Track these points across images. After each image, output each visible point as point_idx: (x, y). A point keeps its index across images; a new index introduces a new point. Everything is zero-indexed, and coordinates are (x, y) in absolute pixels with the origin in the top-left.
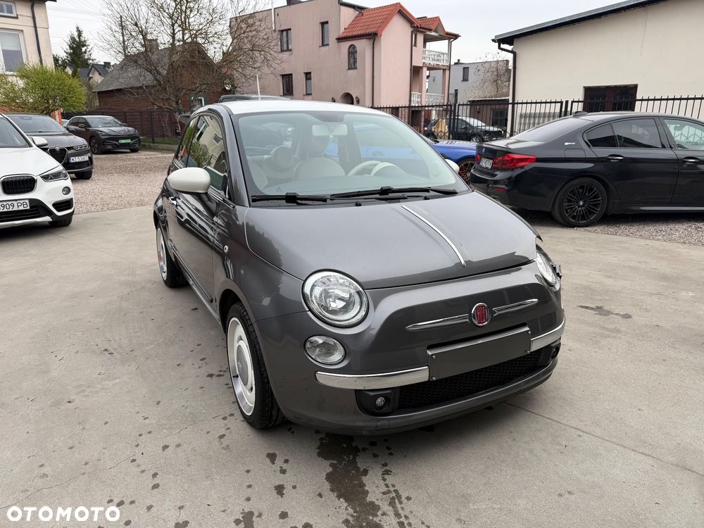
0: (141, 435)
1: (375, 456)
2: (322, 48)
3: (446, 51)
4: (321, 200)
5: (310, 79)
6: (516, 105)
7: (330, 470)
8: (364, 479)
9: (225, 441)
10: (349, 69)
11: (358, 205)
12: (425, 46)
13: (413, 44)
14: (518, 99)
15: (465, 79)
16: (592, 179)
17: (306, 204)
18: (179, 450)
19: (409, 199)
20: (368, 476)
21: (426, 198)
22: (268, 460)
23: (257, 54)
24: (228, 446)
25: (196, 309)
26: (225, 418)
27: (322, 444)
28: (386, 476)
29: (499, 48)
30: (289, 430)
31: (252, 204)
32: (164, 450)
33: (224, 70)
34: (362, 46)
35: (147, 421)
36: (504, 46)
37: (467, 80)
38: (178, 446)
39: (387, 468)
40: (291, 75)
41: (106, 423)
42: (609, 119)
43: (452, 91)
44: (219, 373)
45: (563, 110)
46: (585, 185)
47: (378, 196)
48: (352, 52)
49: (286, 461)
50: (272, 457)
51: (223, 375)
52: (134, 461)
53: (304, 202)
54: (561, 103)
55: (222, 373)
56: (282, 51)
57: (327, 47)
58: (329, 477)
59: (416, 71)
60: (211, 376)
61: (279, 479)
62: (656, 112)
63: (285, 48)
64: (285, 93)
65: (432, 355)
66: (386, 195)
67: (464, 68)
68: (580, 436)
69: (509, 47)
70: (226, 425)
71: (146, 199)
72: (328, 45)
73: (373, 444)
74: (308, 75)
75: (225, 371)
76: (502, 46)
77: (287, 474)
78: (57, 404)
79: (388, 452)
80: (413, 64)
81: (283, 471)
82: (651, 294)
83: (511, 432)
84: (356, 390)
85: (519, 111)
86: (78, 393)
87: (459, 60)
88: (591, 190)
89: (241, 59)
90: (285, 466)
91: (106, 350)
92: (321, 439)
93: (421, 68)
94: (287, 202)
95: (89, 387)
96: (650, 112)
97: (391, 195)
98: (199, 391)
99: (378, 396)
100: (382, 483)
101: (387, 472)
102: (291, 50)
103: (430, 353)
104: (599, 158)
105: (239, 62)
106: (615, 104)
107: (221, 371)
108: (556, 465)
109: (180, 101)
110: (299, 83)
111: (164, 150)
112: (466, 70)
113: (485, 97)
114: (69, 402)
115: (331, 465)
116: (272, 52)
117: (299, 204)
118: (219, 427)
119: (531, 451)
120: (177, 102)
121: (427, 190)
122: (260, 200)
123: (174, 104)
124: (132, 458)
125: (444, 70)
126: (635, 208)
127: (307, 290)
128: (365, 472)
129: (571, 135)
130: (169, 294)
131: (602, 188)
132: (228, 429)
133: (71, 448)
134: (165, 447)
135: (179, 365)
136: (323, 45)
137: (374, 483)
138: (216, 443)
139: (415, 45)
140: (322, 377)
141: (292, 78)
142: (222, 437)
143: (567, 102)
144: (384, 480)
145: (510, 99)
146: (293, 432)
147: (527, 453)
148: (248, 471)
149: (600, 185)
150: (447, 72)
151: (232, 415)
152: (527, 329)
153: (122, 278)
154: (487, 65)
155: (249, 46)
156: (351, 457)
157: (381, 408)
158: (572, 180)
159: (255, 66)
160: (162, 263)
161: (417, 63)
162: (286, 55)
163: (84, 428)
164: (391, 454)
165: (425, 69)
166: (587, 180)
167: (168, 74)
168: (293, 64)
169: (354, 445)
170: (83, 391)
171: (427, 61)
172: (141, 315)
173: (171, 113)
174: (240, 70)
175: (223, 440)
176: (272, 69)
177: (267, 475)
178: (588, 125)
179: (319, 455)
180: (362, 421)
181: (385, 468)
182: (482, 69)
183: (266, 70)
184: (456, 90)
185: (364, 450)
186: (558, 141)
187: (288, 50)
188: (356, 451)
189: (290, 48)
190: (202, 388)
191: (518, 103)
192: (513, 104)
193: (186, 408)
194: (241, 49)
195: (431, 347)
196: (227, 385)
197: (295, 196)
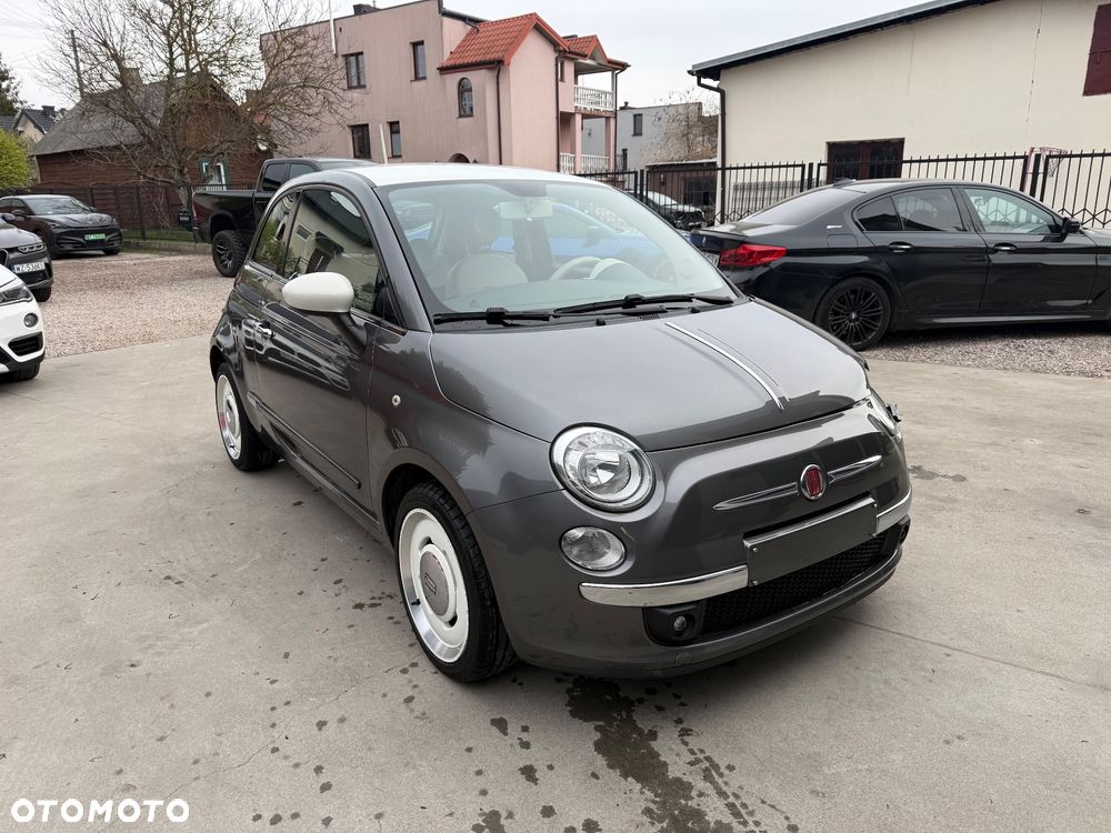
0: (273, 709)
1: (660, 709)
2: (415, 84)
3: (608, 88)
4: (540, 319)
5: (398, 132)
6: (728, 172)
7: (597, 736)
8: (655, 745)
9: (418, 706)
10: (460, 116)
11: (600, 323)
12: (576, 82)
13: (560, 78)
14: (728, 165)
15: (637, 132)
16: (867, 280)
17: (518, 325)
18: (345, 726)
20: (659, 740)
21: (694, 311)
22: (494, 730)
23: (312, 92)
24: (424, 714)
25: (299, 503)
26: (404, 671)
27: (572, 698)
28: (686, 738)
29: (699, 84)
30: (514, 680)
31: (435, 326)
32: (320, 729)
33: (258, 119)
34: (480, 80)
35: (276, 685)
36: (706, 81)
37: (641, 134)
38: (342, 720)
39: (684, 725)
40: (367, 125)
41: (208, 694)
43: (619, 152)
44: (373, 601)
45: (806, 177)
46: (859, 289)
47: (620, 309)
48: (464, 89)
49: (525, 729)
50: (501, 725)
51: (380, 604)
52: (275, 750)
53: (515, 322)
54: (803, 166)
55: (377, 601)
56: (350, 88)
57: (423, 82)
58: (599, 747)
59: (564, 120)
60: (359, 606)
61: (524, 758)
62: (950, 179)
63: (355, 84)
64: (358, 154)
65: (752, 547)
66: (632, 307)
67: (635, 116)
68: (949, 655)
69: (715, 84)
70: (410, 681)
71: (157, 331)
72: (424, 78)
73: (651, 692)
74: (394, 127)
75: (380, 598)
76: (704, 81)
77: (533, 748)
78: (112, 670)
79: (678, 701)
80: (561, 109)
81: (526, 745)
82: (983, 445)
83: (849, 657)
84: (643, 608)
85: (733, 180)
86: (144, 650)
87: (626, 103)
88: (867, 295)
89: (286, 101)
90: (525, 736)
91: (168, 578)
92: (569, 691)
93: (572, 115)
94: (489, 323)
95: (158, 639)
96: (941, 179)
97: (640, 308)
98: (349, 632)
99: (676, 616)
100: (683, 747)
101: (685, 732)
102: (364, 86)
103: (748, 544)
104: (876, 247)
105: (283, 104)
106: (872, 168)
107: (373, 598)
108: (928, 700)
109: (186, 169)
110: (380, 138)
112: (638, 118)
113: (672, 160)
114: (132, 666)
115: (597, 728)
116: (336, 90)
117: (507, 325)
118: (400, 685)
119: (886, 682)
120: (181, 171)
121: (688, 299)
122: (446, 320)
123: (176, 176)
124: (271, 747)
125: (607, 118)
126: (928, 321)
127: (558, 458)
128: (653, 735)
129: (835, 215)
130: (246, 483)
131: (883, 291)
132: (415, 686)
133: (161, 739)
134: (321, 725)
135: (301, 593)
136: (417, 78)
137: (671, 749)
138: (403, 709)
139: (562, 80)
140: (591, 591)
141: (368, 130)
142: (409, 700)
143: (811, 165)
144: (686, 744)
145: (718, 160)
146: (521, 684)
147: (881, 686)
148: (469, 750)
149: (881, 288)
150: (612, 121)
151: (414, 665)
152: (870, 500)
153: (158, 461)
154: (672, 111)
155: (297, 79)
156: (624, 714)
157: (680, 633)
158: (840, 280)
159: (311, 112)
160: (227, 433)
161: (566, 107)
162: (355, 94)
163: (172, 706)
164: (683, 704)
165: (578, 118)
166: (860, 280)
167: (164, 125)
168: (372, 108)
169: (622, 695)
170: (150, 646)
171: (581, 105)
172: (211, 518)
173: (169, 189)
174: (285, 119)
175: (412, 705)
176: (337, 117)
177: (500, 754)
178: (859, 199)
179: (574, 714)
180: (653, 657)
181: (681, 726)
182: (665, 118)
183: (327, 118)
184: (625, 151)
185: (641, 701)
186: (817, 224)
187: (361, 86)
188: (628, 705)
189: (362, 83)
190: (351, 626)
191: (731, 168)
192: (724, 169)
193: (336, 660)
194: (284, 84)
195: (748, 535)
196: (392, 618)
197: (503, 313)
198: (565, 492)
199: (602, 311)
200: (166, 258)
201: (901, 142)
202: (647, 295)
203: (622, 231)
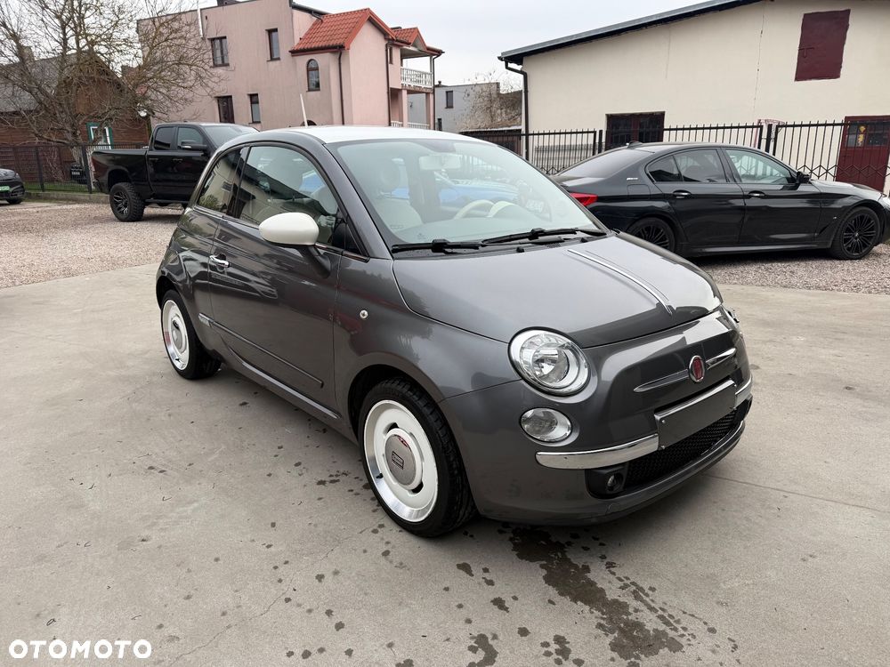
0: (276, 568)
1: (586, 549)
2: (271, 63)
3: (427, 70)
4: (473, 247)
5: (258, 103)
6: (531, 137)
7: (544, 572)
8: (591, 576)
9: (396, 557)
10: (309, 90)
11: (520, 250)
12: (402, 65)
13: (389, 61)
14: (531, 132)
15: (449, 106)
16: (658, 220)
17: (452, 253)
18: (340, 577)
19: (566, 242)
20: (592, 573)
22: (462, 573)
23: (186, 68)
24: (401, 564)
25: (245, 404)
26: (375, 531)
27: (515, 544)
28: (613, 569)
29: (507, 67)
30: (466, 533)
31: (394, 255)
32: (320, 581)
33: (139, 91)
34: (325, 61)
35: (272, 549)
36: (512, 65)
37: (452, 107)
38: (336, 573)
39: (608, 560)
40: (231, 97)
41: (217, 560)
42: (669, 150)
43: (436, 121)
44: (332, 478)
45: (597, 141)
46: (652, 226)
47: (527, 240)
48: (312, 69)
49: (486, 570)
50: (465, 568)
51: (338, 481)
52: (288, 600)
53: (454, 250)
54: (595, 132)
55: (334, 478)
56: (215, 66)
57: (278, 62)
58: (549, 580)
59: (394, 95)
60: (321, 483)
61: (492, 593)
62: (712, 142)
63: (220, 62)
64: (223, 120)
65: (661, 419)
66: (536, 237)
67: (447, 92)
68: (786, 497)
69: (519, 68)
70: (382, 539)
71: (74, 267)
72: (279, 59)
73: (575, 536)
74: (254, 98)
75: (337, 476)
76: (510, 65)
77: (497, 585)
78: (125, 545)
79: (598, 542)
80: (390, 86)
81: (490, 583)
82: (764, 342)
83: (715, 502)
84: (586, 470)
85: (536, 144)
86: (149, 527)
87: (440, 82)
88: (658, 230)
89: (165, 76)
90: (487, 576)
91: (151, 468)
92: (511, 539)
93: (400, 90)
94: (434, 251)
95: (158, 518)
96: (706, 143)
97: (541, 239)
98: (320, 503)
99: (609, 475)
100: (612, 576)
101: (610, 565)
102: (228, 65)
103: (658, 417)
104: (665, 194)
105: (161, 78)
106: (641, 134)
107: (331, 476)
108: (782, 530)
109: (79, 132)
110: (241, 106)
111: (61, 200)
112: (449, 94)
113: (479, 128)
114: (143, 540)
115: (542, 566)
116: (207, 67)
117: (447, 253)
118: (376, 544)
119: (747, 519)
120: (74, 134)
121: (573, 232)
123: (70, 137)
124: (283, 597)
125: (427, 94)
126: (698, 250)
127: (515, 355)
128: (587, 569)
129: (633, 169)
130: (194, 389)
131: (669, 228)
132: (388, 543)
133: (188, 597)
134: (320, 578)
135: (269, 475)
136: (272, 59)
137: (603, 578)
138: (383, 560)
139: (391, 63)
140: (544, 457)
141: (231, 100)
142: (386, 553)
143: (601, 132)
144: (614, 574)
145: (523, 128)
146: (472, 536)
147: (745, 522)
148: (447, 589)
149: (667, 225)
150: (431, 96)
151: (381, 526)
152: (730, 382)
153: (112, 373)
154: (478, 89)
155: (172, 57)
156: (559, 554)
157: (611, 488)
158: (637, 220)
159: (185, 85)
160: (172, 349)
161: (395, 84)
162: (220, 71)
163: (189, 571)
164: (602, 544)
165: (404, 92)
166: (652, 220)
167: (58, 94)
168: (235, 83)
169: (554, 540)
170: (154, 524)
171: (407, 83)
172: (172, 418)
173: (63, 148)
174: (164, 91)
175: (390, 557)
176: (208, 90)
177: (472, 591)
178: (649, 157)
179: (521, 556)
180: (588, 507)
181: (605, 561)
182: (472, 95)
183: (200, 91)
184: (440, 120)
185: (569, 544)
186: (620, 176)
187: (225, 64)
188: (560, 547)
189: (226, 62)
190: (320, 499)
191: (534, 134)
192: (527, 135)
193: (316, 526)
194: (162, 61)
195: (658, 411)
196: (352, 491)
197: (445, 243)
198: (523, 382)
199: (518, 241)
200: (65, 207)
201: (662, 114)
202: (547, 229)
203: (458, 183)
